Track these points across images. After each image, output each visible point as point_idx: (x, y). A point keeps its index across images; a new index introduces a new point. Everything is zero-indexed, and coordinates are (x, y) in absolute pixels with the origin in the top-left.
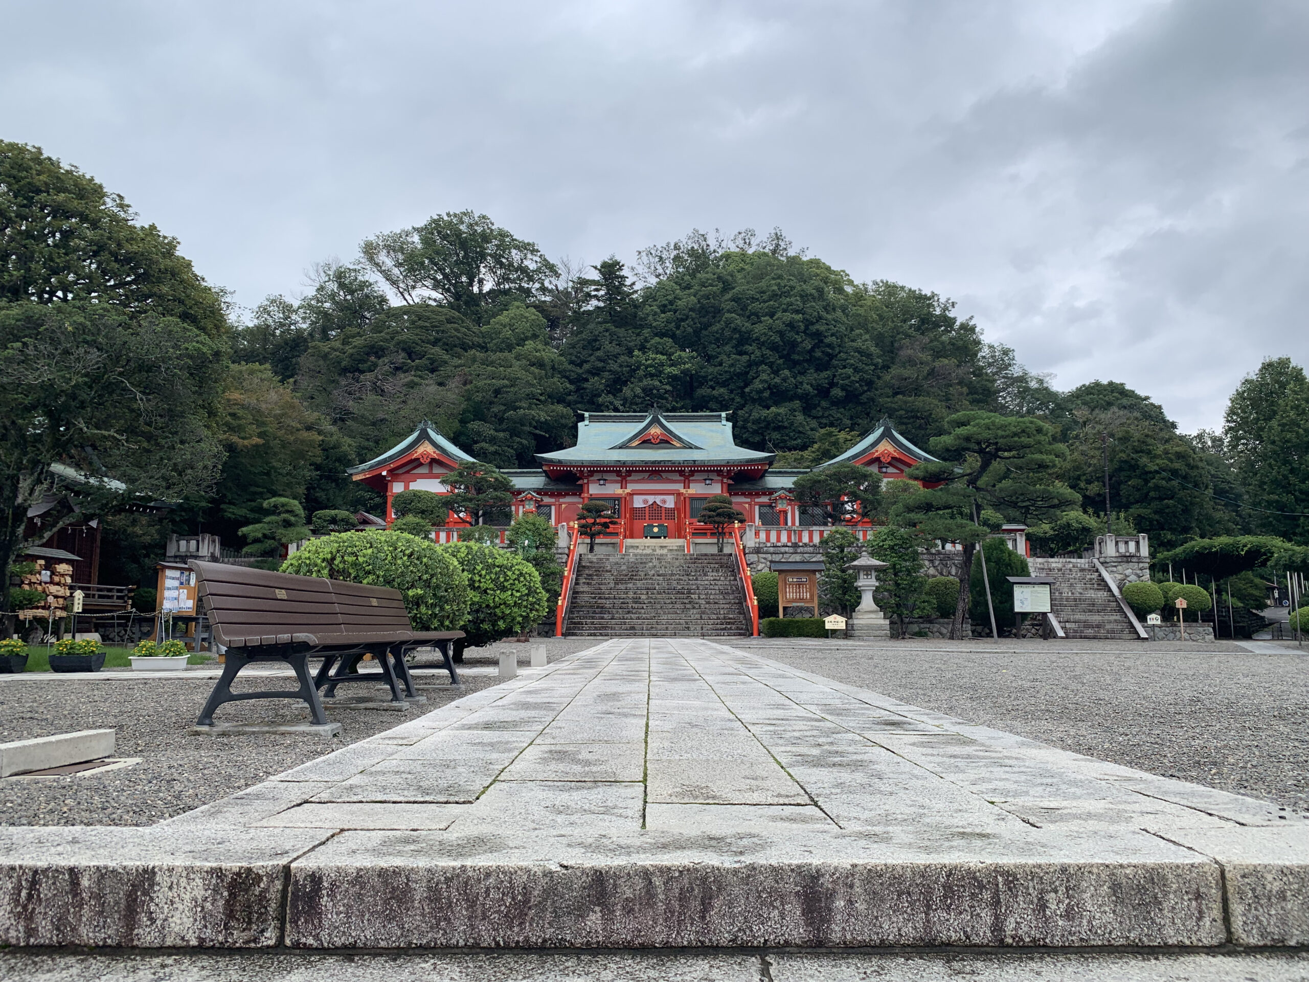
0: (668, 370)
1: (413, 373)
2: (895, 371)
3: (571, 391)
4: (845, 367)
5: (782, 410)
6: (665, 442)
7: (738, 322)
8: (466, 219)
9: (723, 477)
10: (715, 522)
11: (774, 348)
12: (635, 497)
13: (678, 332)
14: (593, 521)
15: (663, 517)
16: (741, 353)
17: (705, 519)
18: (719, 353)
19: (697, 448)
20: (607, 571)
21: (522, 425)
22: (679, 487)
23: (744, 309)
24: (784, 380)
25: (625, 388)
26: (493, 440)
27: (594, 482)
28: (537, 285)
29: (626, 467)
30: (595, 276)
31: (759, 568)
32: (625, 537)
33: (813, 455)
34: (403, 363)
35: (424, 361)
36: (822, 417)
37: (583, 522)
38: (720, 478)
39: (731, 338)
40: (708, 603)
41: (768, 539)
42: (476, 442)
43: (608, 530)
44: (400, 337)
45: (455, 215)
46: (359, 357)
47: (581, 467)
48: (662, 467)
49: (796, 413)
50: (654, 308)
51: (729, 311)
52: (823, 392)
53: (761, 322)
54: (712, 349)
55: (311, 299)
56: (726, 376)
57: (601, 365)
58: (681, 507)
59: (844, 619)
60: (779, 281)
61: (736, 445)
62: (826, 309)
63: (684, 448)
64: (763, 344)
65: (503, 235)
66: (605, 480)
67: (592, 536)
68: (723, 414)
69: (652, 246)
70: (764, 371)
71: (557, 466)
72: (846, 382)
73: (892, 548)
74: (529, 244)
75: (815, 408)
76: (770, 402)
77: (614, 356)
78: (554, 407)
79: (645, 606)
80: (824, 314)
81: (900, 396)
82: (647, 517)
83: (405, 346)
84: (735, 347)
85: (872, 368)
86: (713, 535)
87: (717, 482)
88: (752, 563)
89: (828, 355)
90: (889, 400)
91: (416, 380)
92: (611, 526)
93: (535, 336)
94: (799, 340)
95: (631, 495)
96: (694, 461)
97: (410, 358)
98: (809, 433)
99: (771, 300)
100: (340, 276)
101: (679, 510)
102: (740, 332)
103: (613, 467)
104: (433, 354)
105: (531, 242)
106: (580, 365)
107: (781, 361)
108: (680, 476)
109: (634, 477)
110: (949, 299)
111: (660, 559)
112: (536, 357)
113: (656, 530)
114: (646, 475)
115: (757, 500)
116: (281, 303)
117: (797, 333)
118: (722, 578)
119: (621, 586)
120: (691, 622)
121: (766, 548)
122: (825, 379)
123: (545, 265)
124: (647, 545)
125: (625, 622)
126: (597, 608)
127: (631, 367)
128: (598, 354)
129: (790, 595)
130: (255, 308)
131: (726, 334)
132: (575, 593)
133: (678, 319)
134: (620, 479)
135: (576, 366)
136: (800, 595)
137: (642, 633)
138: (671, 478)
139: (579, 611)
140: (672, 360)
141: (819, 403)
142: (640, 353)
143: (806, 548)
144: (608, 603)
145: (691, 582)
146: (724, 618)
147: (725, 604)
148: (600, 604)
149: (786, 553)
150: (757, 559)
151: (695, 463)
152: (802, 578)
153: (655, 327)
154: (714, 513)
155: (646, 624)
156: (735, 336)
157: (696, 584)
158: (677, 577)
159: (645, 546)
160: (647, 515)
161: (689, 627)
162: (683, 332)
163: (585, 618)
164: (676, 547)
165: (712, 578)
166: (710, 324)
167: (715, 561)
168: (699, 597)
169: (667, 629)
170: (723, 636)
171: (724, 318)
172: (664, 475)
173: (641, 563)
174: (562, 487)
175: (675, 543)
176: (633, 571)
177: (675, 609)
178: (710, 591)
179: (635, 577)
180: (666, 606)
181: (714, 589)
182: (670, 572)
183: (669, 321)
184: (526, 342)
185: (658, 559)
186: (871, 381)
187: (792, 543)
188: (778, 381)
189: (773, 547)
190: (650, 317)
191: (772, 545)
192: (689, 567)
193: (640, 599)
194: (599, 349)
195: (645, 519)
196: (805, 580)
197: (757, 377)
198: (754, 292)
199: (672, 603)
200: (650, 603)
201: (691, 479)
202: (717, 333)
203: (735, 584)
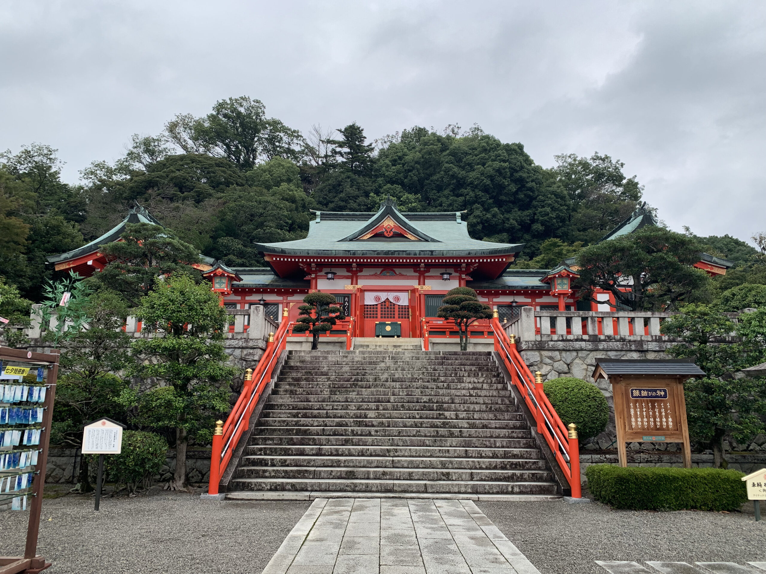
1: (180, 201)
4: (543, 207)
6: (399, 236)
7: (455, 170)
8: (244, 103)
9: (461, 272)
10: (458, 316)
11: (486, 190)
12: (367, 294)
13: (406, 180)
14: (317, 315)
15: (396, 316)
16: (458, 196)
17: (445, 314)
18: (439, 197)
19: (433, 240)
20: (322, 374)
22: (414, 283)
23: (460, 160)
24: (494, 216)
27: (322, 277)
29: (357, 258)
30: (341, 138)
31: (543, 372)
32: (354, 335)
34: (174, 194)
35: (192, 193)
38: (458, 274)
39: (449, 185)
40: (473, 426)
41: (554, 330)
43: (334, 327)
44: (173, 175)
45: (236, 100)
47: (306, 257)
48: (396, 258)
50: (387, 162)
51: (447, 162)
53: (474, 170)
54: (432, 194)
55: (123, 162)
58: (416, 304)
63: (420, 241)
64: (476, 187)
65: (275, 125)
66: (334, 274)
67: (316, 333)
68: (458, 214)
70: (477, 209)
71: (280, 257)
72: (546, 218)
74: (294, 131)
77: (353, 197)
79: (372, 430)
80: (525, 165)
81: (591, 230)
82: (379, 316)
83: (177, 182)
84: (453, 190)
85: (566, 208)
86: (453, 333)
87: (454, 278)
88: (531, 365)
89: (529, 197)
90: (580, 233)
91: (182, 206)
92: (337, 321)
93: (289, 181)
94: (507, 183)
95: (362, 291)
96: (432, 252)
97: (180, 191)
99: (481, 154)
100: (147, 145)
101: (413, 308)
102: (457, 178)
103: (342, 258)
104: (201, 189)
105: (296, 130)
107: (491, 201)
108: (415, 270)
109: (366, 272)
110: (618, 161)
111: (395, 358)
112: (288, 194)
113: (388, 328)
114: (379, 271)
115: (495, 300)
116: (103, 167)
117: (505, 178)
118: (485, 386)
119: (340, 397)
120: (451, 462)
121: (552, 343)
122: (527, 216)
123: (307, 148)
124: (378, 344)
125: (339, 461)
126: (297, 434)
127: (367, 206)
128: (341, 195)
129: (636, 421)
130: (83, 169)
131: (445, 181)
132: (269, 406)
133: (406, 170)
134: (350, 274)
135: (323, 205)
136: (655, 422)
137: (367, 485)
138: (405, 274)
139: (266, 439)
140: (401, 201)
141: (522, 235)
142: (375, 195)
143: (611, 343)
144: (316, 424)
145: (441, 392)
146: (505, 455)
147: (500, 428)
148: (303, 426)
149: (582, 350)
150: (539, 359)
151: (432, 254)
152: (655, 391)
153: (387, 176)
154: (458, 307)
155: (375, 465)
156: (452, 182)
157: (449, 395)
158: (420, 383)
159: (376, 346)
160: (379, 313)
161: (448, 474)
162: (410, 180)
163: (274, 452)
164: (412, 348)
165: (471, 386)
166: (431, 175)
167: (469, 362)
168: (457, 415)
169: (410, 477)
170: (512, 493)
171: (443, 168)
172: (397, 271)
173: (370, 363)
174: (290, 283)
175: (411, 342)
176: (358, 374)
177: (421, 436)
178: (472, 407)
179: (360, 383)
180: (407, 432)
181: (477, 403)
182: (409, 376)
183: (398, 172)
184: (282, 184)
185: (393, 358)
186: (564, 219)
187: (590, 336)
188: (489, 217)
189: (563, 340)
190: (384, 169)
191: (561, 338)
192: (435, 370)
193: (366, 417)
194: (342, 192)
195: (377, 317)
196: (663, 393)
197: (472, 214)
198: (467, 149)
199: (416, 426)
200: (381, 424)
201: (427, 274)
202: (437, 181)
203: (507, 395)
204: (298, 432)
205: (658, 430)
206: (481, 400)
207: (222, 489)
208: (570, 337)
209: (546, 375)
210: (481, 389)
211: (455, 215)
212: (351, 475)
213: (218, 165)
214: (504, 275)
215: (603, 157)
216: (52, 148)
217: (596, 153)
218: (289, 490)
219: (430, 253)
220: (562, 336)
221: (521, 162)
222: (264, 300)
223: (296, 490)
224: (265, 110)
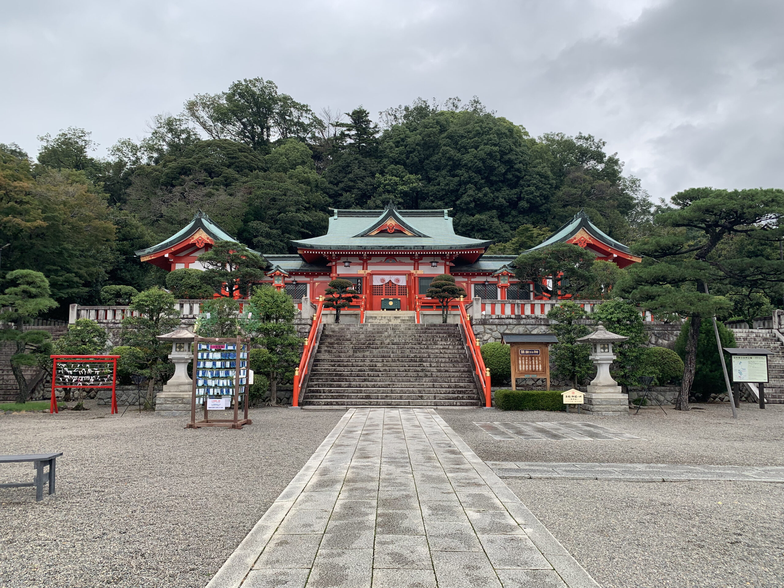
0: (400, 188)
1: (211, 187)
2: (565, 189)
3: (330, 203)
4: (529, 186)
5: (483, 217)
6: (399, 232)
7: (452, 153)
8: (257, 84)
9: (446, 260)
11: (478, 171)
12: (374, 276)
13: (407, 161)
14: (338, 295)
15: (397, 293)
16: (454, 176)
17: (432, 294)
18: (438, 176)
19: (425, 236)
20: (347, 340)
21: (292, 225)
22: (410, 269)
23: (456, 143)
24: (485, 195)
25: (369, 201)
26: (268, 236)
27: (341, 264)
28: (310, 135)
29: (367, 251)
30: (348, 121)
31: (485, 338)
32: (366, 309)
33: (514, 246)
34: (205, 179)
35: (220, 178)
36: (512, 222)
37: (331, 296)
38: (444, 261)
39: (447, 165)
40: (439, 371)
41: (493, 312)
42: (256, 237)
43: (351, 304)
44: (203, 162)
45: (250, 81)
46: (173, 176)
47: (329, 251)
48: (396, 251)
49: (494, 219)
50: (391, 143)
51: (444, 145)
52: (513, 204)
53: (468, 153)
54: (432, 174)
55: (149, 141)
56: (441, 193)
57: (351, 184)
58: (412, 284)
59: (582, 394)
60: (481, 124)
61: (456, 234)
62: (515, 145)
63: (415, 236)
64: (470, 168)
65: (286, 99)
66: (350, 262)
67: (338, 308)
68: (446, 211)
69: (389, 108)
70: (470, 188)
71: (309, 251)
72: (531, 196)
73: (619, 321)
74: (304, 106)
75: (507, 216)
76: (474, 211)
77: (360, 177)
78: (316, 213)
79: (380, 373)
80: (514, 147)
81: (570, 207)
82: (384, 293)
83: (207, 168)
84: (450, 171)
85: (549, 186)
86: (438, 307)
87: (441, 264)
88: (478, 334)
89: (517, 177)
90: (561, 210)
91: (213, 191)
92: (354, 300)
93: (303, 163)
94: (496, 165)
95: (371, 275)
96: (423, 246)
97: (210, 176)
98: (503, 233)
99: (475, 137)
100: (170, 124)
101: (410, 288)
102: (453, 160)
103: (356, 251)
104: (227, 174)
105: (305, 104)
106: (337, 184)
107: (483, 181)
108: (411, 259)
109: (374, 260)
110: (601, 140)
111: (394, 328)
112: (303, 177)
113: (391, 303)
114: (383, 259)
115: (472, 280)
116: (129, 144)
117: (495, 161)
118: (450, 347)
119: (358, 354)
120: (424, 390)
121: (492, 320)
122: (515, 194)
123: (315, 121)
124: (384, 316)
125: (361, 390)
126: (335, 376)
127: (373, 186)
128: (350, 176)
129: (522, 367)
130: (111, 147)
131: (442, 162)
132: (316, 360)
133: (407, 151)
134: (361, 262)
135: (334, 185)
136: (532, 367)
137: (377, 402)
138: (403, 261)
139: (318, 379)
140: (403, 181)
141: (510, 212)
142: (380, 176)
143: (528, 320)
144: (346, 370)
145: (422, 351)
146: (456, 387)
147: (455, 372)
148: (338, 371)
149: (510, 324)
150: (483, 330)
151: (423, 248)
152: (533, 351)
153: (391, 157)
154: (440, 290)
155: (381, 392)
156: (449, 163)
157: (427, 352)
158: (410, 345)
159: (382, 317)
160: (384, 291)
161: (422, 396)
162: (412, 161)
163: (323, 386)
164: (408, 318)
165: (441, 347)
166: (431, 155)
167: (442, 331)
168: (430, 365)
169: (401, 398)
170: (456, 405)
171: (441, 151)
172: (398, 259)
173: (378, 333)
174: (315, 268)
175: (407, 314)
176: (370, 340)
177: (408, 377)
178: (440, 360)
179: (371, 346)
180: (400, 374)
181: (444, 358)
182: (403, 341)
183: (401, 153)
184: (297, 167)
185: (393, 329)
186: (548, 196)
187: (516, 316)
188: (481, 196)
189: (498, 319)
190: (388, 150)
191: (497, 317)
192: (420, 337)
193: (376, 366)
194: (351, 172)
195: (382, 295)
196: (537, 352)
197: (466, 193)
198: (462, 132)
199: (406, 371)
200: (385, 370)
201: (420, 262)
202: (436, 161)
203: (464, 352)
204: (336, 375)
205: (534, 371)
206: (446, 356)
207: (299, 404)
208: (504, 316)
209: (487, 340)
210: (448, 349)
211: (443, 212)
212: (368, 397)
213: (240, 151)
214: (480, 259)
215: (587, 136)
216: (86, 131)
217: (580, 133)
218: (335, 405)
219: (422, 248)
220: (498, 316)
221: (510, 146)
222: (296, 281)
223: (339, 405)
224: (277, 90)
